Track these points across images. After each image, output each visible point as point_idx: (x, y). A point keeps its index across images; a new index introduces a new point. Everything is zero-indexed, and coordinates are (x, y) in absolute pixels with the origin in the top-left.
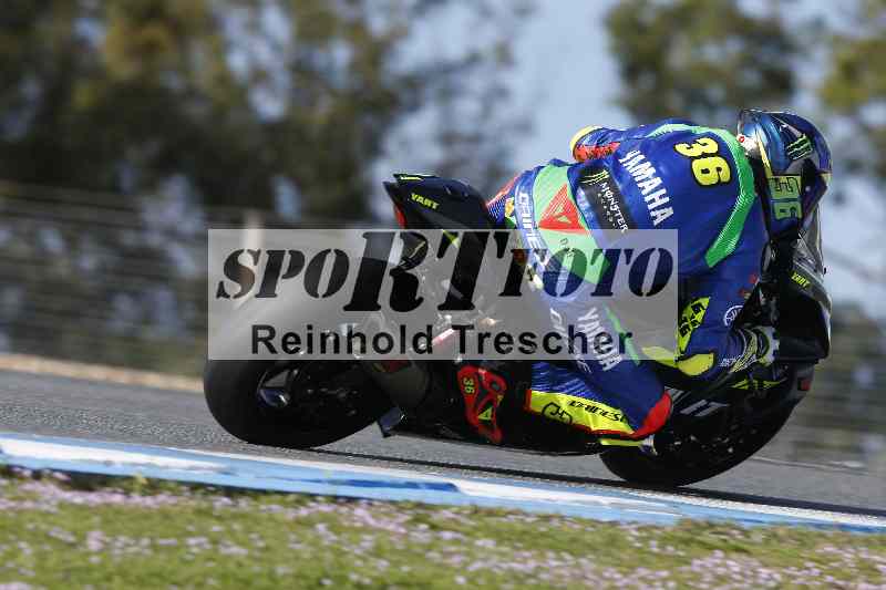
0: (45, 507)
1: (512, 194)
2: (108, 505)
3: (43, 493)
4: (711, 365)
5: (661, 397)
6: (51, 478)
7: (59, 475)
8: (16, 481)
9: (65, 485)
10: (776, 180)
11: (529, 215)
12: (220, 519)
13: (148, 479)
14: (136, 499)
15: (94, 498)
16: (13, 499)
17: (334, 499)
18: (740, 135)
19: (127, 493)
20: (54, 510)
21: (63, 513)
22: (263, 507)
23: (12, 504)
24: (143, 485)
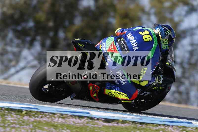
0: (99, 126)
1: (101, 44)
2: (113, 126)
3: (99, 123)
4: (147, 83)
5: (136, 91)
6: (101, 120)
7: (103, 119)
8: (93, 120)
9: (104, 121)
10: (163, 40)
11: (105, 48)
12: (139, 129)
13: (122, 120)
14: (120, 125)
15: (110, 124)
16: (92, 124)
17: (164, 125)
18: (154, 30)
19: (118, 123)
20: (102, 127)
21: (104, 128)
22: (148, 127)
23: (92, 126)
24: (121, 122)
